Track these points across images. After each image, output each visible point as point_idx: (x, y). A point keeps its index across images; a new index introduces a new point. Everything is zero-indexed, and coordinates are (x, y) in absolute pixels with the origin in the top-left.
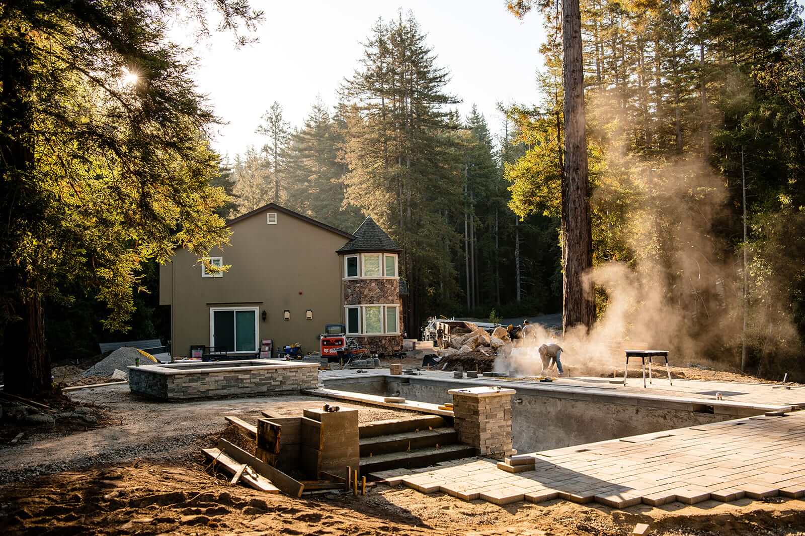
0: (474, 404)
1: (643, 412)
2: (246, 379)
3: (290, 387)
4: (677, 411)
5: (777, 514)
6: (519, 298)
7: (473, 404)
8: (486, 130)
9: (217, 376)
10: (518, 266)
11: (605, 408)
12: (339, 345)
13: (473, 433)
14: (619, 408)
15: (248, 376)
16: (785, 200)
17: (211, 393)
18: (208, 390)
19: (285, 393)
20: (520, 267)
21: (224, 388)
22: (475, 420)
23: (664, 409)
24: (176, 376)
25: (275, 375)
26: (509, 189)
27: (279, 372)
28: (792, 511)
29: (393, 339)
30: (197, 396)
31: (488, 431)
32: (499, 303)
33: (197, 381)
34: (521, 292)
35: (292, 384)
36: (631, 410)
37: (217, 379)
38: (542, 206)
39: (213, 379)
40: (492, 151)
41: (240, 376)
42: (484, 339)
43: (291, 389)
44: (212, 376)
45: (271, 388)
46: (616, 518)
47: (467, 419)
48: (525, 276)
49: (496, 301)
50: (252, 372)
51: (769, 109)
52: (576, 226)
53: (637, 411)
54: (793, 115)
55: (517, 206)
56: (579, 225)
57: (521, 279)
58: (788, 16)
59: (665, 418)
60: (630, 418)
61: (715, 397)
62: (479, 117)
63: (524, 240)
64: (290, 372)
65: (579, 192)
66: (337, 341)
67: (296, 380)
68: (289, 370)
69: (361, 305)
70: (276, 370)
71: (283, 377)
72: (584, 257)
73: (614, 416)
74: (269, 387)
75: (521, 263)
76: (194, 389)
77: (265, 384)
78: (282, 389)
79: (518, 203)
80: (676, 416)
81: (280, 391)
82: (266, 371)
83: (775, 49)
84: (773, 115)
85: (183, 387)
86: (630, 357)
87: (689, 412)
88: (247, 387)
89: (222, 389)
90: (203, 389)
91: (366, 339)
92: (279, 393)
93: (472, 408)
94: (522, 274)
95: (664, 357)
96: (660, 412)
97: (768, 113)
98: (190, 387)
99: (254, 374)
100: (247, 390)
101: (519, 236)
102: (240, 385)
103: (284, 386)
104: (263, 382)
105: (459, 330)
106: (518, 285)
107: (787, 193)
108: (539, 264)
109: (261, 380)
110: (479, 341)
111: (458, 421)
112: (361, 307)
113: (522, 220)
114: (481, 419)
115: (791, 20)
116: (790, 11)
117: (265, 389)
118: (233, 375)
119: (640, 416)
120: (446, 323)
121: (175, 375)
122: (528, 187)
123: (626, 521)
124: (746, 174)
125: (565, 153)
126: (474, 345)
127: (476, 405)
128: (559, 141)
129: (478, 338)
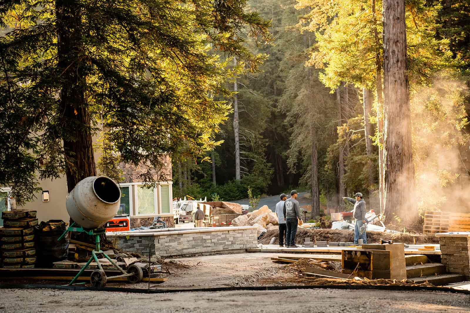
0: (463, 243)
2: (208, 239)
3: (238, 247)
6: (238, 177)
7: (461, 242)
9: (188, 237)
10: (237, 139)
12: (124, 226)
13: (463, 265)
15: (209, 237)
17: (185, 251)
18: (183, 249)
19: (235, 252)
20: (240, 140)
21: (193, 247)
22: (464, 254)
24: (161, 237)
25: (228, 236)
27: (231, 233)
29: (167, 220)
30: (175, 254)
32: (214, 183)
33: (175, 241)
34: (241, 169)
35: (240, 244)
37: (189, 239)
39: (185, 239)
41: (205, 237)
43: (239, 248)
44: (185, 237)
45: (226, 247)
47: (454, 255)
48: (245, 150)
49: (212, 180)
50: (212, 233)
57: (240, 154)
63: (243, 108)
64: (238, 233)
66: (121, 222)
67: (243, 240)
68: (237, 231)
69: (133, 184)
70: (228, 231)
71: (234, 237)
74: (224, 246)
75: (240, 135)
76: (173, 248)
77: (221, 244)
78: (233, 248)
79: (332, 75)
81: (232, 250)
82: (222, 233)
85: (166, 246)
88: (210, 246)
89: (193, 248)
90: (179, 248)
91: (139, 221)
92: (231, 251)
93: (461, 245)
94: (242, 148)
98: (171, 246)
99: (214, 235)
100: (209, 249)
101: (238, 104)
102: (205, 245)
103: (234, 245)
104: (220, 242)
105: (219, 210)
106: (238, 161)
108: (262, 137)
109: (218, 240)
111: (445, 257)
112: (133, 186)
117: (221, 248)
118: (199, 235)
121: (159, 236)
122: (345, 58)
125: (384, 24)
126: (265, 223)
127: (465, 243)
128: (374, 11)
129: (267, 216)
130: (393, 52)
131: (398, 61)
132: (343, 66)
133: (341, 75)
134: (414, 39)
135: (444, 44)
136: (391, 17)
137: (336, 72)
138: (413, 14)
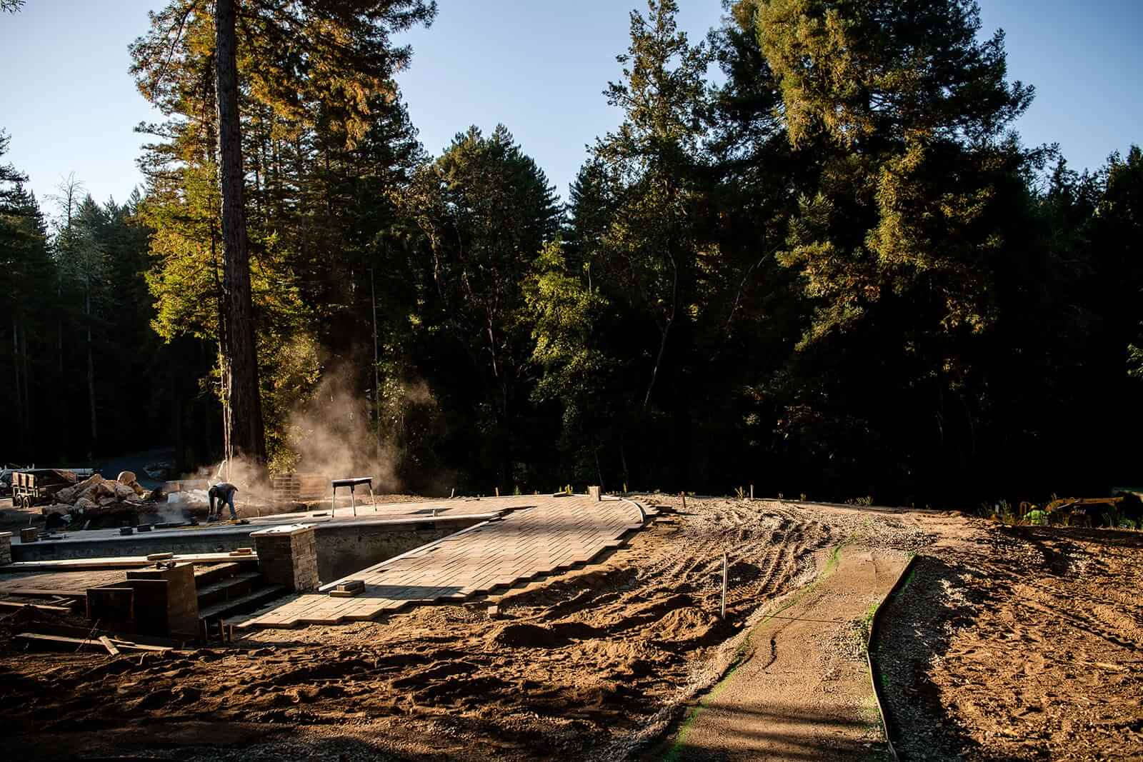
0: (284, 543)
1: (365, 538)
4: (400, 532)
5: (566, 581)
6: (95, 435)
7: (282, 543)
8: (39, 215)
10: (92, 393)
11: (325, 541)
13: (285, 572)
14: (340, 538)
16: (415, 320)
20: (95, 394)
22: (286, 559)
23: (387, 532)
26: (154, 306)
28: (576, 577)
31: (300, 567)
34: (99, 426)
36: (353, 540)
38: (196, 326)
40: (48, 242)
42: (106, 488)
46: (468, 608)
47: (275, 560)
48: (102, 406)
51: (400, 230)
52: (241, 350)
53: (360, 539)
54: (421, 238)
55: (163, 326)
56: (243, 348)
58: (405, 137)
59: (388, 541)
60: (353, 546)
61: (433, 514)
62: (27, 196)
65: (243, 312)
72: (251, 384)
73: (335, 547)
75: (96, 389)
79: (165, 322)
80: (399, 537)
83: (395, 168)
84: (403, 235)
86: (337, 488)
87: (412, 532)
93: (282, 547)
95: (367, 484)
96: (383, 536)
97: (398, 234)
101: (93, 356)
107: (417, 314)
110: (99, 491)
111: (263, 563)
113: (168, 342)
114: (294, 556)
115: (407, 140)
116: (407, 131)
119: (363, 544)
120: (30, 473)
122: (180, 304)
123: (475, 608)
124: (375, 290)
125: (224, 267)
126: (94, 497)
127: (287, 543)
128: (214, 253)
129: (97, 488)
130: (236, 298)
131: (241, 309)
132: (177, 312)
133: (174, 322)
134: (259, 284)
135: (293, 292)
136: (232, 260)
137: (169, 320)
138: (258, 259)
